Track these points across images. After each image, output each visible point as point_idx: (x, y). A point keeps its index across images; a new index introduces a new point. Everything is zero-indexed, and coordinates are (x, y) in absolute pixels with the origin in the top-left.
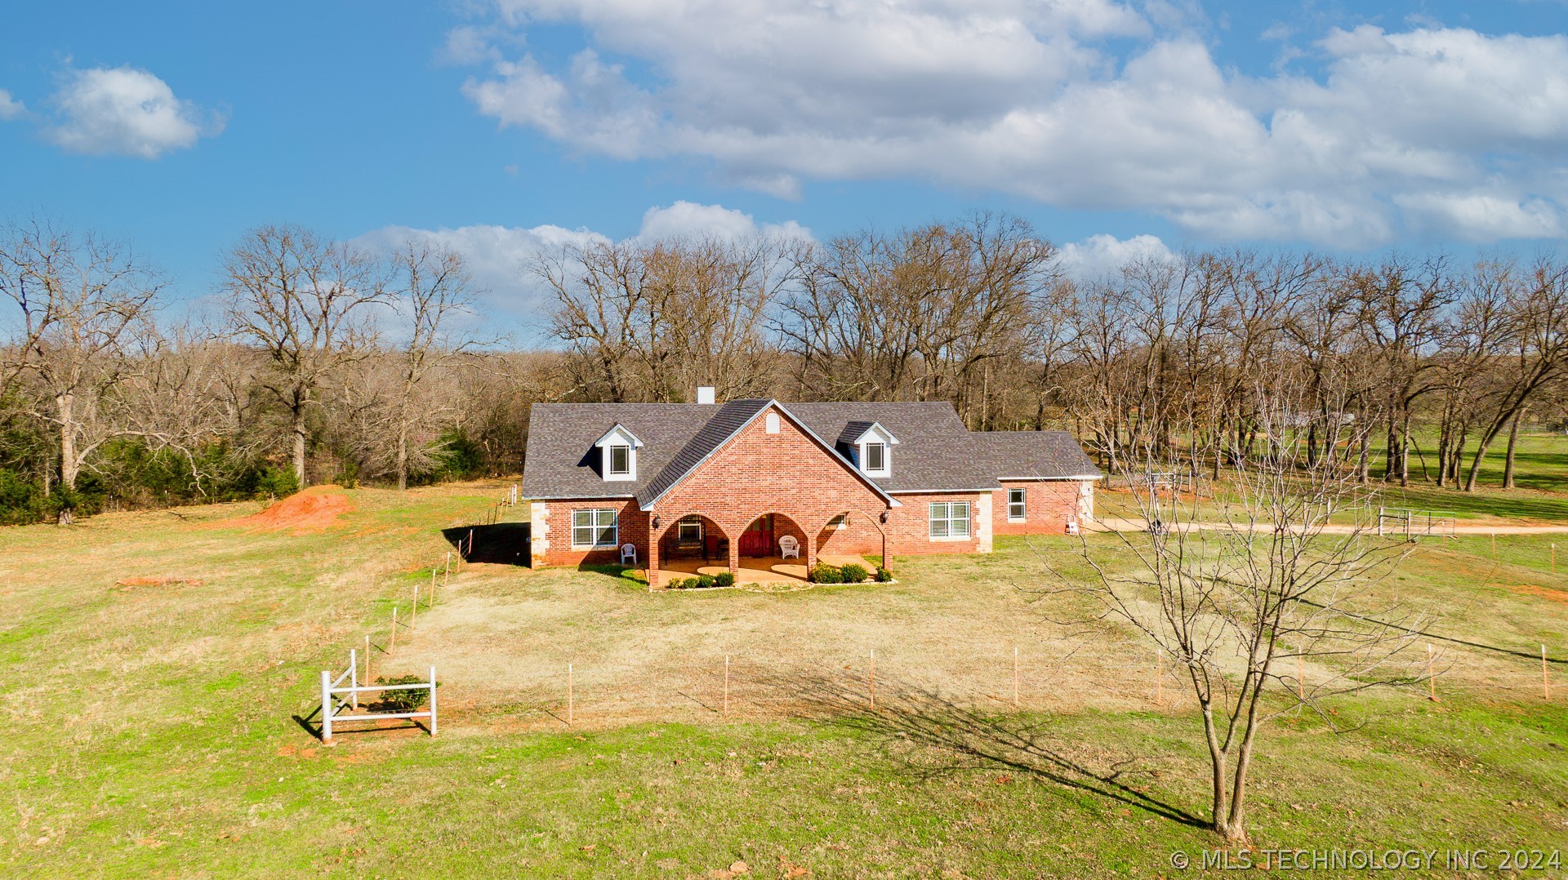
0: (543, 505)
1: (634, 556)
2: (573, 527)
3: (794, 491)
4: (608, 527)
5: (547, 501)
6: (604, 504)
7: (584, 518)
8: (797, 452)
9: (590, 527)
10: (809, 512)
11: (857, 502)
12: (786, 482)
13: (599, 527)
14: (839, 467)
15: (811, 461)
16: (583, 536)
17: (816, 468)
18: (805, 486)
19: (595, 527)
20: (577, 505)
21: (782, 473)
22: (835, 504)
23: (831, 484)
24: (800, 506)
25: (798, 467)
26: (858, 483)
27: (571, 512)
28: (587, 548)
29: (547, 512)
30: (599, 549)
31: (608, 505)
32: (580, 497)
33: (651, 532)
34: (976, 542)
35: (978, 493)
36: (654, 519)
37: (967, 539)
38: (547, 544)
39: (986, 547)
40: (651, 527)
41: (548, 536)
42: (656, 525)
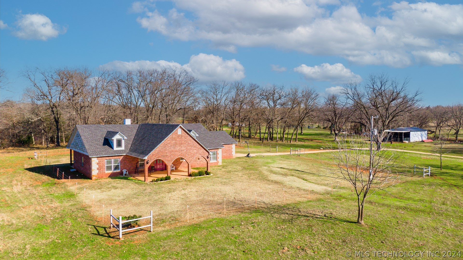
0: (96, 158)
1: (127, 173)
2: (106, 165)
3: (185, 151)
4: (117, 164)
6: (116, 157)
7: (109, 162)
8: (186, 139)
9: (111, 165)
10: (189, 156)
11: (201, 153)
12: (183, 148)
13: (114, 165)
14: (197, 143)
15: (190, 142)
16: (109, 168)
17: (191, 144)
18: (188, 149)
19: (113, 165)
20: (107, 158)
22: (196, 154)
23: (195, 148)
24: (187, 155)
25: (186, 144)
26: (202, 148)
27: (105, 160)
28: (110, 172)
29: (97, 161)
30: (114, 172)
31: (117, 157)
32: (108, 155)
33: (146, 165)
34: (218, 162)
35: (218, 149)
36: (147, 161)
37: (216, 161)
38: (97, 171)
39: (220, 163)
40: (146, 164)
41: (98, 169)
42: (147, 163)
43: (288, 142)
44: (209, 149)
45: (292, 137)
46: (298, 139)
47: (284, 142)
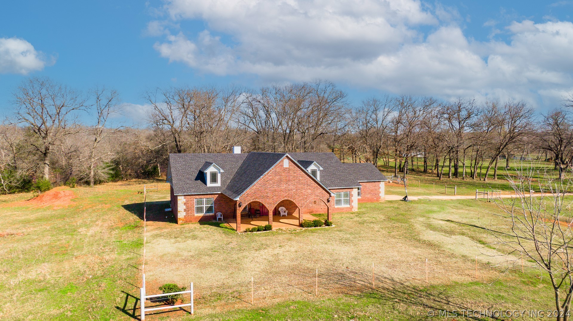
0: (183, 197)
1: (222, 217)
2: (195, 206)
3: (294, 191)
4: (210, 205)
5: (184, 195)
6: (208, 196)
7: (200, 202)
8: (296, 174)
9: (203, 206)
10: (300, 199)
11: (318, 194)
12: (291, 187)
13: (206, 206)
14: (312, 180)
15: (301, 178)
16: (200, 210)
17: (303, 181)
18: (299, 188)
19: (204, 206)
20: (197, 197)
21: (290, 183)
22: (310, 195)
23: (309, 187)
24: (296, 197)
25: (296, 181)
26: (319, 187)
27: (195, 200)
28: (201, 215)
29: (185, 200)
30: (206, 215)
31: (211, 196)
32: (199, 193)
33: (238, 209)
34: (352, 207)
35: (352, 188)
36: (240, 204)
37: (348, 206)
38: (184, 214)
39: (355, 209)
40: (238, 207)
41: (185, 210)
42: (240, 206)
43: (480, 180)
44: (330, 189)
45: (487, 172)
46: (497, 175)
47: (475, 180)
